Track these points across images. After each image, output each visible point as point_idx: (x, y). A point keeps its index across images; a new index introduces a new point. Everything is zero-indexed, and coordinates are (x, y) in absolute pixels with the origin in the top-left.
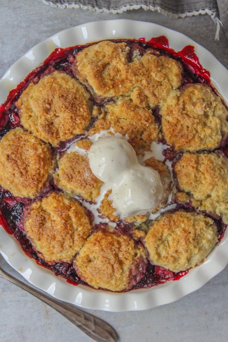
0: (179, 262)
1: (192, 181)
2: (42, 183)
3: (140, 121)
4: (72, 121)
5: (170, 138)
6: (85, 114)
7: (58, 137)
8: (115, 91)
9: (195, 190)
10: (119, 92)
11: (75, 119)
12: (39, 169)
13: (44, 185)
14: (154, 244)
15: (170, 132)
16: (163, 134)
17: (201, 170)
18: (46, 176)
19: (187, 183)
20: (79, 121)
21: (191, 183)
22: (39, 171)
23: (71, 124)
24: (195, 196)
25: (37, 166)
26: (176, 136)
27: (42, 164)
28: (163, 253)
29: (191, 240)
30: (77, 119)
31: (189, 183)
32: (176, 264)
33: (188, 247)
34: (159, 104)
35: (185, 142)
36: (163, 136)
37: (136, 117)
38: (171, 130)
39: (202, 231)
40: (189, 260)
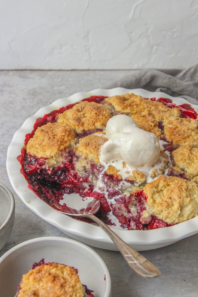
0: (172, 209)
1: (186, 158)
2: (64, 146)
3: (147, 123)
4: (96, 116)
5: (170, 136)
6: (106, 114)
7: (83, 126)
8: (131, 109)
9: (189, 167)
10: (134, 111)
11: (99, 115)
12: (64, 136)
13: (65, 148)
14: (150, 189)
15: (170, 133)
16: (164, 135)
17: (194, 153)
18: (68, 144)
19: (182, 159)
20: (101, 117)
21: (185, 160)
22: (64, 137)
23: (95, 117)
24: (188, 171)
25: (64, 134)
26: (174, 135)
27: (67, 133)
28: (158, 200)
29: (183, 189)
30: (100, 115)
31: (184, 159)
32: (170, 209)
33: (180, 193)
34: (163, 121)
35: (181, 138)
36: (164, 137)
37: (144, 120)
38: (170, 131)
39: (193, 187)
40: (181, 208)
